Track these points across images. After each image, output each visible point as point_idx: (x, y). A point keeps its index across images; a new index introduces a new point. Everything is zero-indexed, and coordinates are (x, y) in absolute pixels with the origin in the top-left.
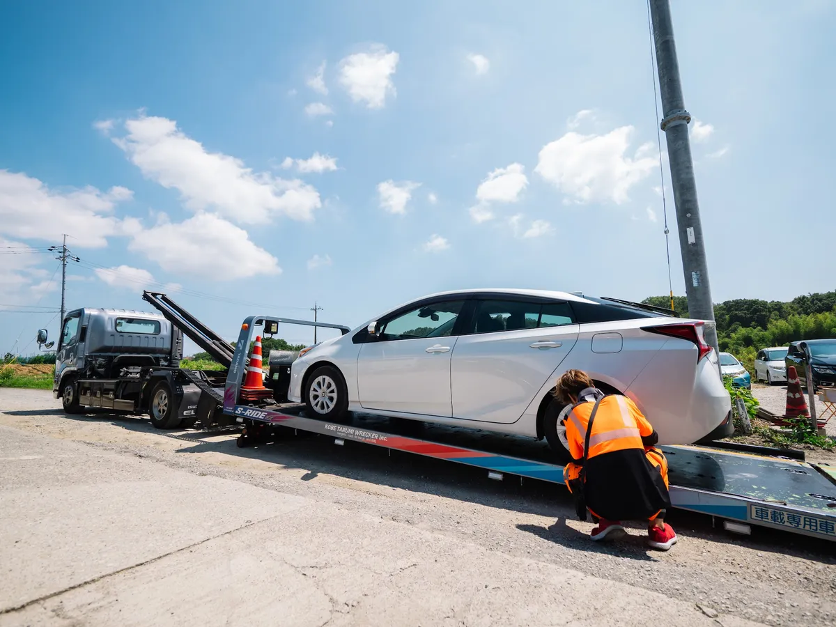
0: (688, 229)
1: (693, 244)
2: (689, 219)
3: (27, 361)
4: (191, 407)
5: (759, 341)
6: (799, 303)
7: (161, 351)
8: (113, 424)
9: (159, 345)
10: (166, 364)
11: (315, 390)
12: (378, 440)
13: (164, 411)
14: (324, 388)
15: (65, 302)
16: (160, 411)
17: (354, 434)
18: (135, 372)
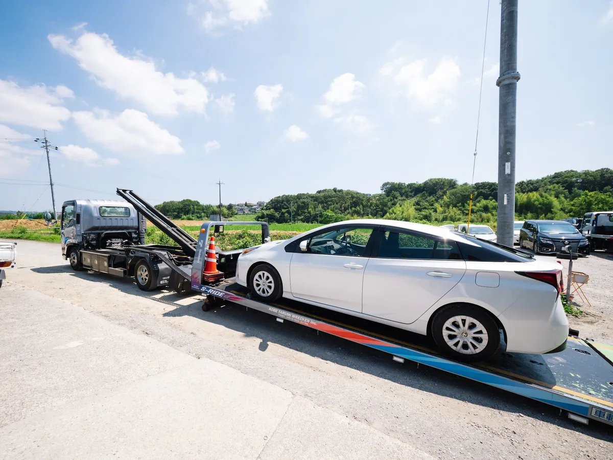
0: (506, 163)
1: (508, 175)
2: (508, 156)
3: (33, 216)
4: (165, 278)
5: (493, 208)
6: (519, 185)
7: (132, 228)
8: (110, 286)
9: (130, 224)
10: (136, 236)
11: (257, 280)
12: (309, 323)
13: (146, 279)
14: (264, 279)
15: (52, 178)
16: (143, 279)
17: (291, 317)
18: (117, 244)
